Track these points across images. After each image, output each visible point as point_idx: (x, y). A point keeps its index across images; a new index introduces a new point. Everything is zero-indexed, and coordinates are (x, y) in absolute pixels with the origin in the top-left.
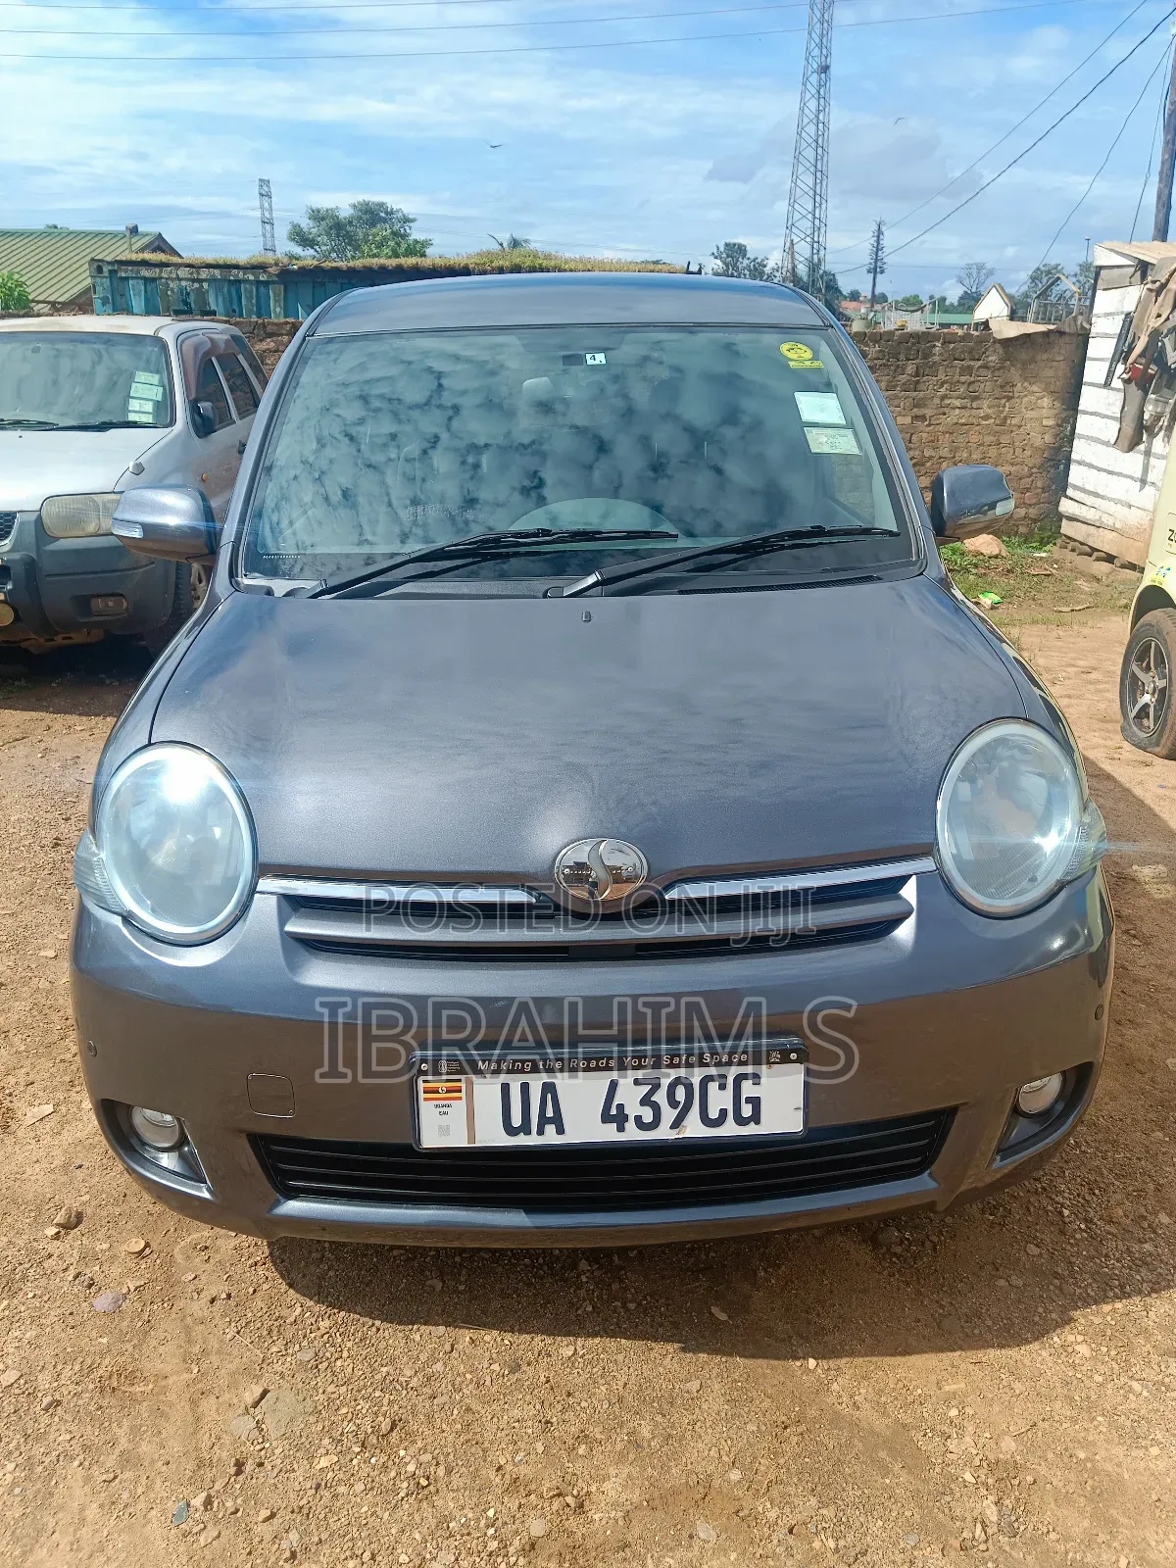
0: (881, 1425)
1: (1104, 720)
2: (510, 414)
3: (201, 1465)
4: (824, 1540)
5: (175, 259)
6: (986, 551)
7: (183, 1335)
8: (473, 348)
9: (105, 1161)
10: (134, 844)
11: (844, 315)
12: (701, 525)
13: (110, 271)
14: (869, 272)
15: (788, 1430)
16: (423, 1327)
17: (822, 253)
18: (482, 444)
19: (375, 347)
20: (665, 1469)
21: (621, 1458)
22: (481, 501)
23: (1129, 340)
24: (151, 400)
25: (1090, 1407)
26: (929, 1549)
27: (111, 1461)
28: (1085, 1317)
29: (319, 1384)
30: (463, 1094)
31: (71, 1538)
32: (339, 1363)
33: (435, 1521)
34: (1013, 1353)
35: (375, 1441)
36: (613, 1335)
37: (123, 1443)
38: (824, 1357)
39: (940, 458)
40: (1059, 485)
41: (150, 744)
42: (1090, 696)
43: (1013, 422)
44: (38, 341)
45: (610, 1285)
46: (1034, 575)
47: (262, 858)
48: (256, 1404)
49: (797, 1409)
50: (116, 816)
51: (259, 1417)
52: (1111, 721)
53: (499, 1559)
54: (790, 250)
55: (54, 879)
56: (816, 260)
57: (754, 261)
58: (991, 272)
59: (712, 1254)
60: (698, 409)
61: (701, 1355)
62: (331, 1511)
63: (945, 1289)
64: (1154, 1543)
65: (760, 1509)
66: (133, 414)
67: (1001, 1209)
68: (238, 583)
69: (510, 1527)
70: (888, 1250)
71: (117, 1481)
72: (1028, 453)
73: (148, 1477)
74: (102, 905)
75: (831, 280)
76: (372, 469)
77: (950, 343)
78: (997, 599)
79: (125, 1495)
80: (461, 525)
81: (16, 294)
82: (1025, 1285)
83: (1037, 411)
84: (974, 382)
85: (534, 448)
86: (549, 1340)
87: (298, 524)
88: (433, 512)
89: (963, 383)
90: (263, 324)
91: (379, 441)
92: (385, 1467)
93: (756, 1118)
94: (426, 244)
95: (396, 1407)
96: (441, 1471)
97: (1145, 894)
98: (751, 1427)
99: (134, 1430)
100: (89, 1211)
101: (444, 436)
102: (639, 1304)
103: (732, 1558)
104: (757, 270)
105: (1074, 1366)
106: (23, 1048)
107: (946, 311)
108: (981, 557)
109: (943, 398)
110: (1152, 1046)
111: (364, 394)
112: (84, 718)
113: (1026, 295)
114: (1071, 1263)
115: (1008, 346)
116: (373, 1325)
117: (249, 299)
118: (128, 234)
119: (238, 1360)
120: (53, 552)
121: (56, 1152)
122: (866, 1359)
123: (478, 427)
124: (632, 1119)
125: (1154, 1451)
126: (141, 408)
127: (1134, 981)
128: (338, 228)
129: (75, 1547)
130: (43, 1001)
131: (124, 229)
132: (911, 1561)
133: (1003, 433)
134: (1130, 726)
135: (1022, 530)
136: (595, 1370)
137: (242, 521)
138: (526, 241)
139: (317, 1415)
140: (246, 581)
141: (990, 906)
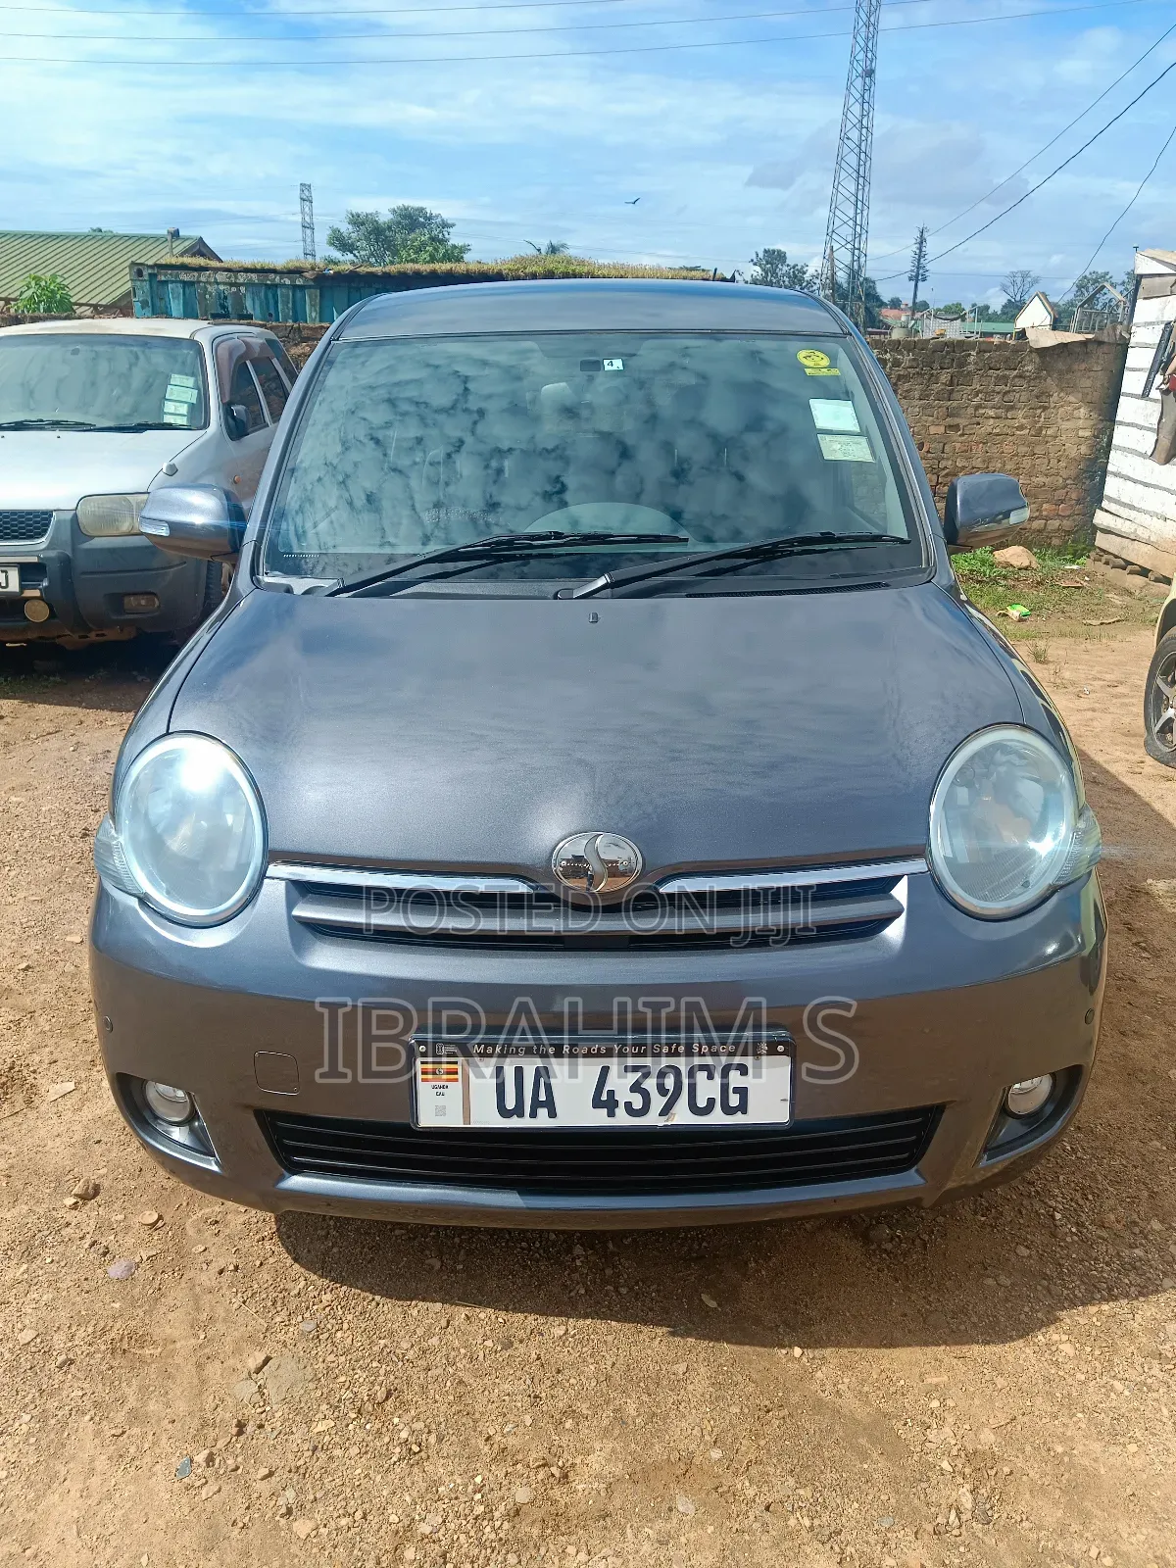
0: (862, 1413)
1: (1128, 734)
2: (536, 420)
3: (204, 1424)
4: (800, 1518)
5: (214, 264)
6: (1016, 563)
7: (191, 1303)
8: (502, 354)
9: (122, 1138)
10: (152, 829)
11: (885, 324)
12: (720, 532)
13: (150, 274)
14: (910, 279)
15: (771, 1413)
16: (421, 1304)
17: (862, 259)
18: (506, 448)
19: (402, 351)
20: (647, 1445)
21: (606, 1433)
22: (502, 505)
23: (1169, 350)
24: (186, 403)
25: (1069, 1404)
26: (902, 1532)
27: (120, 1417)
28: (1071, 1317)
29: (320, 1353)
30: (459, 1076)
31: (81, 1486)
32: (339, 1334)
33: (425, 1484)
34: (997, 1349)
35: (370, 1409)
36: (604, 1317)
37: (132, 1402)
38: (808, 1347)
39: (973, 468)
40: (1095, 496)
41: (168, 733)
42: (1115, 711)
43: (1048, 433)
44: (77, 343)
45: (603, 1270)
46: (1064, 588)
47: (272, 845)
48: (258, 1370)
49: (780, 1394)
50: (135, 801)
51: (261, 1382)
52: (1135, 735)
53: (485, 1523)
54: (830, 258)
55: (82, 868)
56: (856, 267)
57: (794, 267)
58: (1036, 281)
59: (704, 1244)
60: (721, 415)
61: (689, 1339)
62: (326, 1472)
63: (932, 1286)
64: (1127, 1535)
65: (739, 1486)
66: (169, 416)
67: (993, 1211)
68: (258, 581)
69: (497, 1494)
70: (879, 1246)
71: (125, 1436)
72: (1063, 464)
73: (154, 1434)
74: (119, 887)
75: (870, 287)
76: (397, 473)
77: (985, 352)
78: (1025, 610)
79: (132, 1450)
80: (483, 528)
81: (58, 296)
82: (1013, 1284)
83: (1073, 423)
84: (1009, 392)
85: (558, 453)
86: (541, 1320)
87: (323, 526)
88: (456, 515)
89: (998, 393)
90: (299, 328)
91: (405, 445)
92: (379, 1433)
93: (743, 1108)
94: (464, 249)
95: (392, 1377)
96: (432, 1439)
97: (1159, 908)
98: (735, 1410)
99: (143, 1390)
100: (106, 1184)
101: (469, 439)
102: (631, 1289)
103: (709, 1532)
104: (797, 277)
105: (1057, 1364)
106: (47, 1028)
107: (989, 320)
108: (1011, 569)
109: (977, 408)
110: (1155, 1056)
111: (393, 397)
112: (115, 714)
113: (1071, 304)
114: (1060, 1264)
115: (1045, 356)
116: (373, 1299)
117: (286, 303)
118: (169, 238)
119: (243, 1329)
120: (87, 550)
121: (77, 1127)
122: (850, 1350)
123: (501, 431)
124: (622, 1105)
125: (1133, 1448)
126: (176, 410)
127: (1142, 993)
128: (376, 233)
129: (84, 1494)
130: (69, 984)
131: (166, 233)
132: (884, 1543)
133: (1038, 443)
134: (1153, 740)
135: (1056, 542)
136: (585, 1349)
137: (264, 520)
138: (563, 246)
139: (316, 1382)
140: (267, 579)
141: (982, 908)
